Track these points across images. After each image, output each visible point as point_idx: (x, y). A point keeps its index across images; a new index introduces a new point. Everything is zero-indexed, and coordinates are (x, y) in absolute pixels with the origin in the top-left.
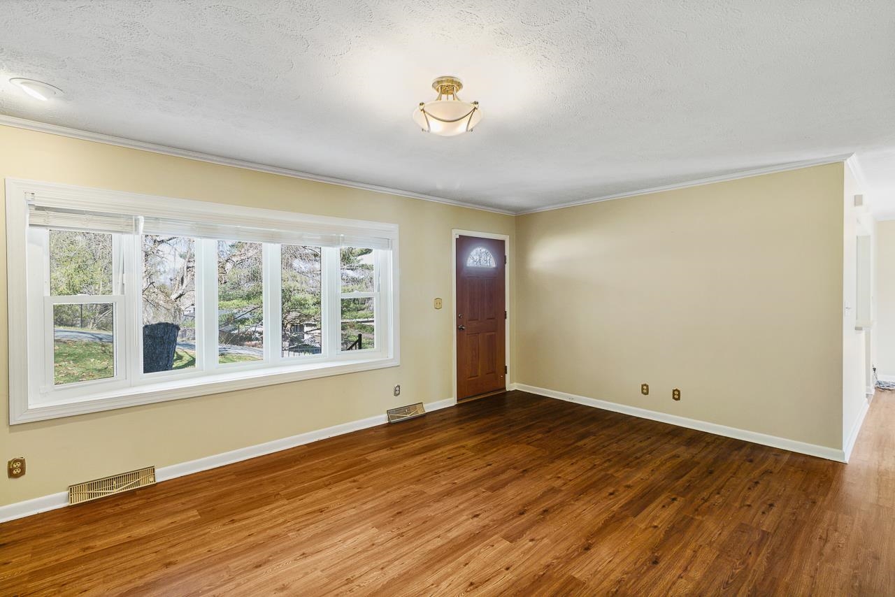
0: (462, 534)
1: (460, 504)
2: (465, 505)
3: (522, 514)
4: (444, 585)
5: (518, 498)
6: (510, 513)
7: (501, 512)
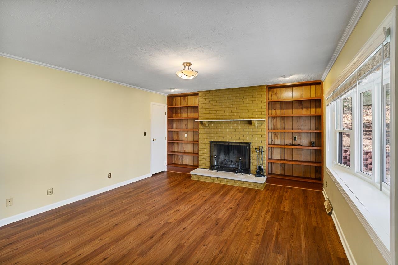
0: (187, 221)
1: (194, 233)
2: (191, 233)
3: (164, 234)
4: (186, 209)
5: (165, 243)
6: (169, 233)
7: (173, 233)
